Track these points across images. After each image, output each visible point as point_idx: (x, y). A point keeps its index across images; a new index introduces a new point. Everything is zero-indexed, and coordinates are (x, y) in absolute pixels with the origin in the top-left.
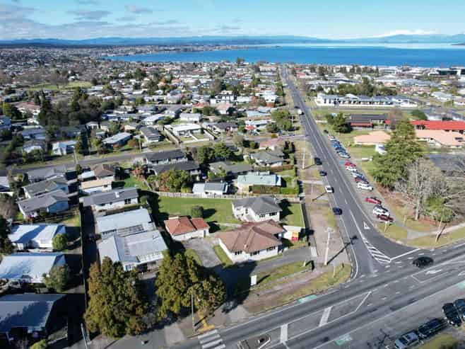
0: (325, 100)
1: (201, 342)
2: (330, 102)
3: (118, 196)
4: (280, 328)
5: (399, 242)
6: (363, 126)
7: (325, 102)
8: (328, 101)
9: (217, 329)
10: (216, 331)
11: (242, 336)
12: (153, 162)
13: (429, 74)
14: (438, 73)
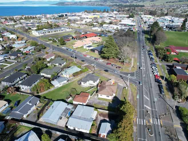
0: (39, 33)
1: (140, 124)
2: (41, 34)
3: (31, 104)
4: (145, 107)
6: (68, 41)
7: (39, 34)
8: (40, 33)
10: (137, 119)
12: (12, 83)
13: (56, 17)
14: (58, 16)
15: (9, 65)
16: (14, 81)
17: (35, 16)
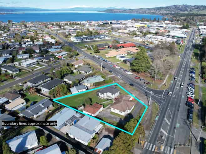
1: (147, 148)
2: (79, 40)
3: (43, 106)
4: (161, 131)
5: (158, 90)
6: (102, 49)
7: (77, 40)
9: (146, 141)
11: (155, 140)
12: (35, 84)
13: (100, 24)
14: (103, 24)
15: (40, 67)
16: (37, 83)
17: (79, 23)
